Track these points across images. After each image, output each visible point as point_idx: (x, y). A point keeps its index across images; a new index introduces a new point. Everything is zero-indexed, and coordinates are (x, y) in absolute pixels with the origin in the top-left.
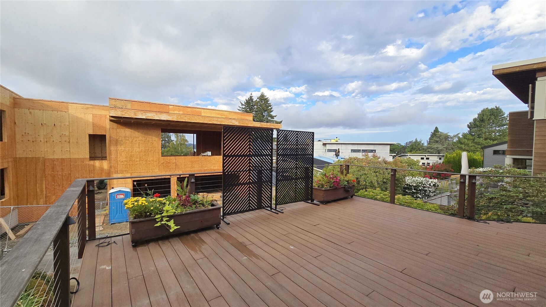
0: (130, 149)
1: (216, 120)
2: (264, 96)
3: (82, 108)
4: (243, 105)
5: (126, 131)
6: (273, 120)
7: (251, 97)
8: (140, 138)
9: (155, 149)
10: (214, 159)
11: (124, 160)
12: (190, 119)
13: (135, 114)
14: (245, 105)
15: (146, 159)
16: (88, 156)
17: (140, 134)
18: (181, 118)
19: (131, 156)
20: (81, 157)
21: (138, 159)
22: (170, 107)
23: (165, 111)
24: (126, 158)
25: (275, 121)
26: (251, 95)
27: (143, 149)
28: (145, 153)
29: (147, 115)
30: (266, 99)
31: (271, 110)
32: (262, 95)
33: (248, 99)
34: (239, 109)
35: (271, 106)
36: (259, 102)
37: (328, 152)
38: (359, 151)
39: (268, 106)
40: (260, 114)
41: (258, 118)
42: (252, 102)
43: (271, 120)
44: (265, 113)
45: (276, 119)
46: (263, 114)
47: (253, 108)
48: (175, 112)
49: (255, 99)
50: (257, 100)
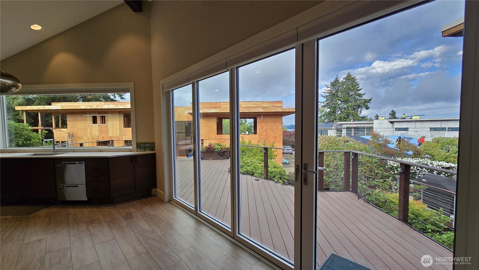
1: (246, 110)
2: (351, 75)
4: (329, 87)
6: (361, 98)
7: (336, 78)
8: (205, 124)
9: (213, 130)
10: (251, 137)
12: (228, 110)
15: (209, 136)
17: (205, 121)
22: (222, 103)
23: (219, 106)
25: (363, 99)
26: (337, 77)
27: (207, 130)
28: (208, 133)
30: (353, 78)
31: (358, 89)
32: (349, 75)
33: (334, 81)
34: (325, 91)
35: (358, 85)
36: (345, 82)
37: (396, 131)
38: (444, 129)
39: (355, 85)
40: (344, 95)
41: (343, 99)
42: (338, 84)
43: (359, 98)
44: (351, 92)
45: (364, 97)
46: (349, 93)
47: (340, 89)
48: (225, 106)
49: (341, 80)
50: (343, 81)
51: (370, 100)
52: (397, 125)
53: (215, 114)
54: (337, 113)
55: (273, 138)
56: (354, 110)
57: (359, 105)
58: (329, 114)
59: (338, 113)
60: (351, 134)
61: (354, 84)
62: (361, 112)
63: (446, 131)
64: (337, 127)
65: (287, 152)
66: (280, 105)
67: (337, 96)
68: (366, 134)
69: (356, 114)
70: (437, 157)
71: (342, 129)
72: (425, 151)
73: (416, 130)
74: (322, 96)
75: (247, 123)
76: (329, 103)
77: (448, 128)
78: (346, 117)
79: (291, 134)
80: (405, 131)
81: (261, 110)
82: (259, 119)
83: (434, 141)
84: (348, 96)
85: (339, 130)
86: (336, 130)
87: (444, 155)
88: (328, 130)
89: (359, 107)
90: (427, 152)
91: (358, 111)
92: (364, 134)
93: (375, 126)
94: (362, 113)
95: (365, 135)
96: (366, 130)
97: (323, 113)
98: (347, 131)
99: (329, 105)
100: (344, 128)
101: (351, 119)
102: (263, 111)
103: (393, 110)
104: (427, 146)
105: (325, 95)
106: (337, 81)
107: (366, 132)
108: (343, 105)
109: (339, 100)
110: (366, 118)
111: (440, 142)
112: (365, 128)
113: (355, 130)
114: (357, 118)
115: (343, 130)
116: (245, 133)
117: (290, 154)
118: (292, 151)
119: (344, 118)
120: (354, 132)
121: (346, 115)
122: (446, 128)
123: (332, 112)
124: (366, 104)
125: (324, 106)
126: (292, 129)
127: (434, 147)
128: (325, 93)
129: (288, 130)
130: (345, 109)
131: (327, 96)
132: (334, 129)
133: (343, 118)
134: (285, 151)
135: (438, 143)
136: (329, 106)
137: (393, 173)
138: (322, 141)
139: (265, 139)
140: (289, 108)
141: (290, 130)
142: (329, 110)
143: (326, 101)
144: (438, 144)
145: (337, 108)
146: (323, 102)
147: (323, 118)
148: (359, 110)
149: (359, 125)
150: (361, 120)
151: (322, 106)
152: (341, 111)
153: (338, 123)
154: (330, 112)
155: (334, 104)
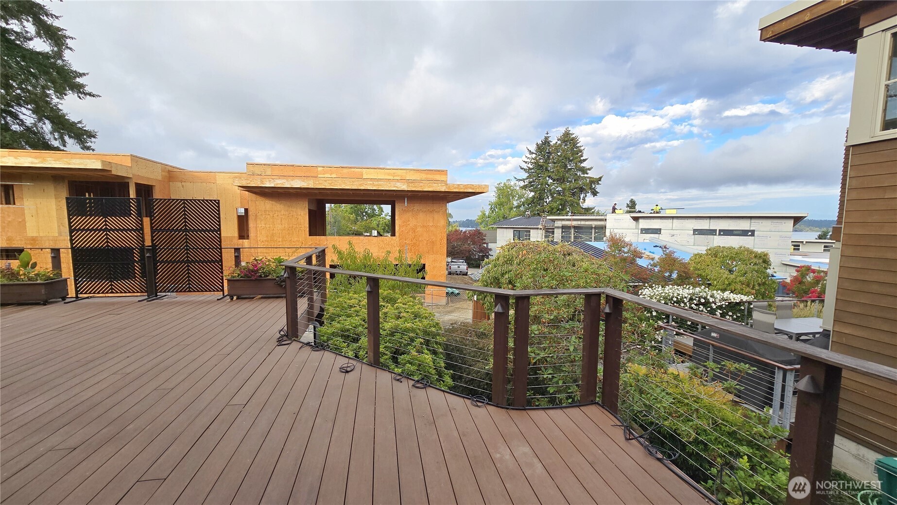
0: (271, 226)
1: (371, 184)
2: (570, 134)
3: (230, 178)
4: (533, 153)
5: (266, 204)
6: (586, 175)
7: (546, 138)
8: (283, 212)
9: (300, 226)
10: (383, 241)
11: (265, 239)
12: (332, 184)
13: (262, 182)
14: (535, 154)
15: (290, 239)
16: (236, 234)
17: (282, 206)
18: (319, 183)
19: (273, 235)
20: (229, 235)
21: (280, 239)
22: (320, 169)
23: (313, 175)
24: (267, 237)
25: (588, 177)
26: (546, 135)
27: (286, 226)
28: (289, 231)
29: (276, 183)
30: (573, 139)
31: (582, 158)
32: (567, 134)
33: (542, 141)
34: (526, 160)
35: (581, 151)
36: (560, 145)
37: (642, 235)
38: (712, 232)
39: (577, 151)
40: (558, 168)
41: (556, 175)
42: (548, 148)
43: (582, 175)
44: (570, 164)
45: (591, 174)
46: (566, 166)
47: (551, 157)
48: (326, 176)
49: (554, 141)
50: (557, 142)
51: (600, 179)
52: (643, 224)
53: (304, 191)
54: (545, 200)
55: (427, 244)
56: (574, 197)
57: (581, 188)
58: (532, 202)
59: (548, 201)
60: (570, 237)
61: (575, 149)
62: (584, 200)
63: (716, 235)
64: (546, 225)
65: (456, 272)
66: (442, 178)
67: (547, 170)
68: (593, 238)
69: (576, 202)
70: (715, 283)
71: (554, 229)
72: (696, 272)
73: (672, 232)
74: (522, 169)
75: (383, 213)
76: (534, 181)
77: (719, 230)
78: (560, 207)
79: (465, 236)
80: (656, 235)
81: (404, 187)
82: (399, 206)
83: (710, 252)
84: (564, 171)
85: (549, 231)
86: (544, 231)
87: (726, 278)
88: (531, 230)
89: (581, 191)
90: (699, 272)
91: (580, 198)
92: (591, 238)
93: (609, 225)
94: (586, 201)
95: (591, 241)
96: (593, 231)
97: (522, 200)
98: (562, 232)
99: (532, 186)
100: (558, 227)
101: (569, 211)
102: (406, 189)
103: (632, 199)
104: (699, 263)
105: (525, 168)
106: (546, 142)
107: (593, 235)
108: (555, 186)
109: (549, 177)
110: (593, 210)
111: (719, 254)
112: (592, 228)
113: (576, 232)
114: (578, 210)
115: (556, 230)
116: (371, 233)
117: (463, 275)
118: (467, 269)
119: (558, 210)
120: (574, 234)
121: (561, 205)
122: (716, 230)
123: (537, 198)
124: (594, 186)
125: (524, 186)
126: (468, 227)
127: (709, 263)
128: (526, 162)
129: (461, 229)
130: (559, 193)
131: (530, 169)
132: (541, 229)
133: (555, 210)
134: (454, 267)
135: (716, 257)
136: (532, 188)
137: (649, 315)
138: (521, 253)
139: (412, 246)
140: (459, 185)
141: (464, 229)
142: (533, 194)
143: (528, 178)
144: (717, 259)
145: (546, 191)
146: (523, 180)
147: (522, 208)
148: (582, 196)
149: (583, 223)
150: (585, 214)
151: (522, 187)
152: (553, 197)
153: (548, 218)
154: (534, 197)
155: (542, 184)
